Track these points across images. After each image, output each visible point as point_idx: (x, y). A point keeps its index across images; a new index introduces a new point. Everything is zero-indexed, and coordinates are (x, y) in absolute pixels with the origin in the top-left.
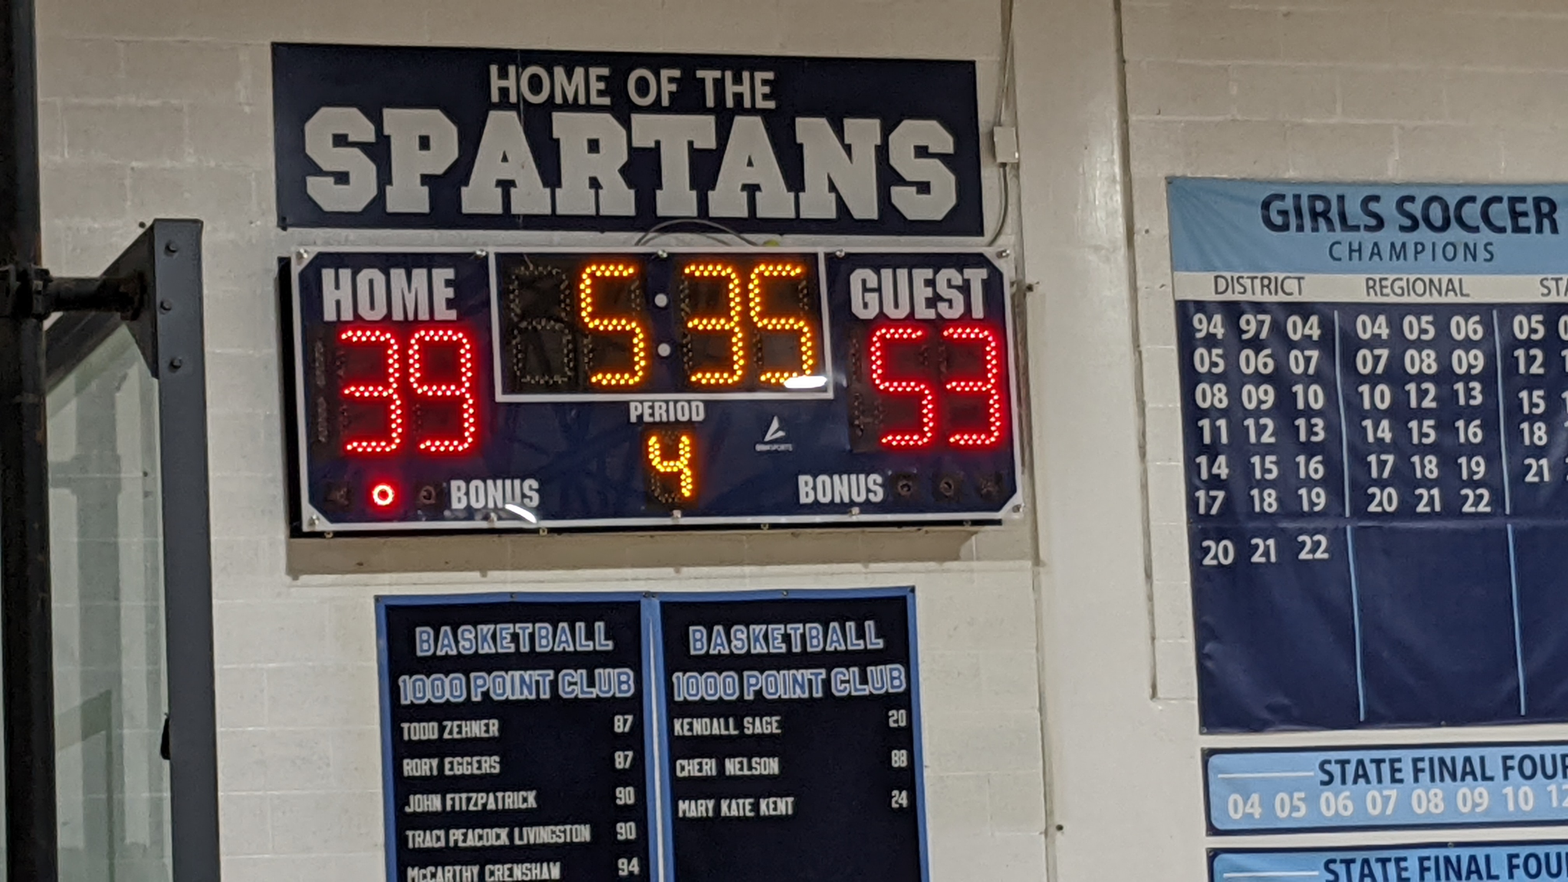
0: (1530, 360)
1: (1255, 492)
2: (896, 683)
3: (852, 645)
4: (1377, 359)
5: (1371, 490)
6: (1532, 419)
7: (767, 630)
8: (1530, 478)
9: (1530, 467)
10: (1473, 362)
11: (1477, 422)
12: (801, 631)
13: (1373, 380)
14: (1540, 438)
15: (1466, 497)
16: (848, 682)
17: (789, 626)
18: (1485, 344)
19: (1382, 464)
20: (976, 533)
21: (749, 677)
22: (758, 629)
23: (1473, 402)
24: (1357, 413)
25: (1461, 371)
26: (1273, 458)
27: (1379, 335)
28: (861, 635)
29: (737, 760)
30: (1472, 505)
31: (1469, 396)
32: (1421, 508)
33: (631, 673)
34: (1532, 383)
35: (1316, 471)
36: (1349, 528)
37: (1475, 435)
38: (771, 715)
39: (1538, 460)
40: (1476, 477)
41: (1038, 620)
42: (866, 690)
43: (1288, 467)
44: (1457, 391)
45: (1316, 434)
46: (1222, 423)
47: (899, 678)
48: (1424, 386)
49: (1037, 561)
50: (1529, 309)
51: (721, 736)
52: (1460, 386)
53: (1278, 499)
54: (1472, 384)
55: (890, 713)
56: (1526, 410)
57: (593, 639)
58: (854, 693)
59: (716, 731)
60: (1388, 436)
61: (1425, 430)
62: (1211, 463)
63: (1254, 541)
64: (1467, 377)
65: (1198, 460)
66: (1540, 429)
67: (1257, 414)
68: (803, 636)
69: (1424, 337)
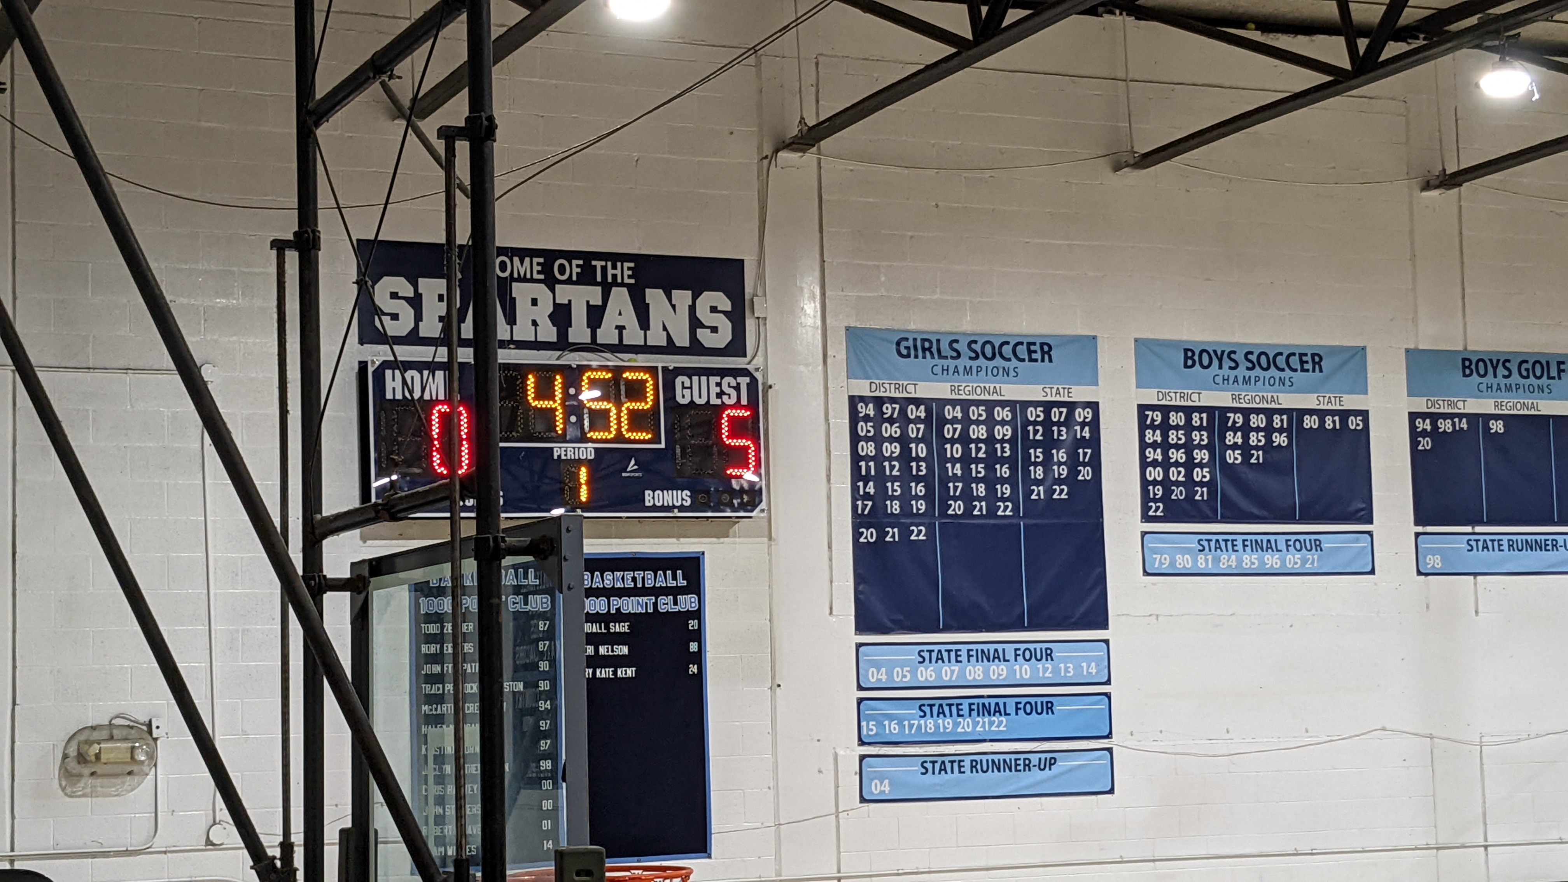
0: (1036, 432)
1: (888, 502)
2: (693, 605)
3: (670, 583)
4: (955, 430)
5: (949, 502)
6: (1036, 464)
7: (623, 575)
8: (1034, 497)
9: (1034, 490)
10: (1006, 433)
11: (1007, 466)
12: (642, 575)
13: (952, 441)
14: (1040, 475)
15: (1000, 506)
16: (667, 604)
17: (636, 573)
18: (1012, 423)
19: (956, 488)
20: (738, 522)
21: (613, 600)
22: (619, 574)
23: (1005, 455)
24: (944, 459)
25: (999, 438)
26: (898, 484)
27: (957, 417)
28: (675, 578)
29: (606, 646)
30: (1003, 511)
31: (1003, 451)
32: (976, 513)
33: (549, 598)
34: (1036, 444)
35: (921, 491)
36: (937, 523)
37: (1005, 473)
38: (625, 622)
39: (1038, 487)
40: (1005, 496)
41: (770, 571)
42: (677, 609)
43: (906, 489)
44: (996, 449)
45: (922, 471)
46: (872, 464)
47: (694, 602)
48: (980, 445)
49: (770, 538)
50: (1036, 404)
51: (597, 633)
52: (998, 446)
53: (900, 507)
54: (1005, 445)
55: (690, 622)
56: (1033, 460)
57: (527, 578)
58: (670, 610)
59: (594, 630)
60: (959, 473)
61: (979, 469)
62: (865, 487)
63: (887, 529)
64: (1002, 441)
65: (858, 484)
66: (1039, 470)
67: (890, 459)
68: (643, 578)
69: (980, 418)
